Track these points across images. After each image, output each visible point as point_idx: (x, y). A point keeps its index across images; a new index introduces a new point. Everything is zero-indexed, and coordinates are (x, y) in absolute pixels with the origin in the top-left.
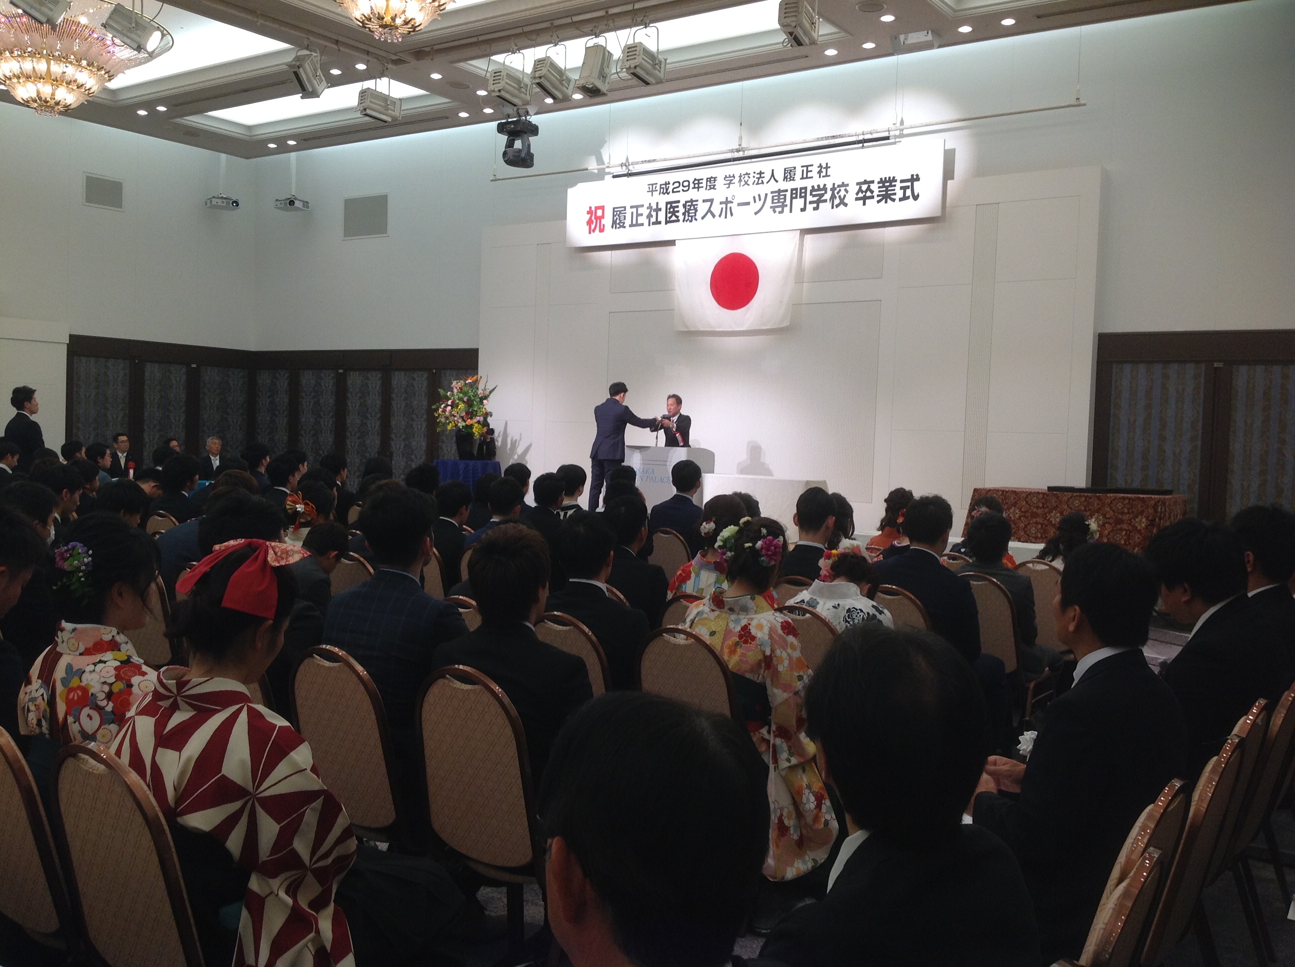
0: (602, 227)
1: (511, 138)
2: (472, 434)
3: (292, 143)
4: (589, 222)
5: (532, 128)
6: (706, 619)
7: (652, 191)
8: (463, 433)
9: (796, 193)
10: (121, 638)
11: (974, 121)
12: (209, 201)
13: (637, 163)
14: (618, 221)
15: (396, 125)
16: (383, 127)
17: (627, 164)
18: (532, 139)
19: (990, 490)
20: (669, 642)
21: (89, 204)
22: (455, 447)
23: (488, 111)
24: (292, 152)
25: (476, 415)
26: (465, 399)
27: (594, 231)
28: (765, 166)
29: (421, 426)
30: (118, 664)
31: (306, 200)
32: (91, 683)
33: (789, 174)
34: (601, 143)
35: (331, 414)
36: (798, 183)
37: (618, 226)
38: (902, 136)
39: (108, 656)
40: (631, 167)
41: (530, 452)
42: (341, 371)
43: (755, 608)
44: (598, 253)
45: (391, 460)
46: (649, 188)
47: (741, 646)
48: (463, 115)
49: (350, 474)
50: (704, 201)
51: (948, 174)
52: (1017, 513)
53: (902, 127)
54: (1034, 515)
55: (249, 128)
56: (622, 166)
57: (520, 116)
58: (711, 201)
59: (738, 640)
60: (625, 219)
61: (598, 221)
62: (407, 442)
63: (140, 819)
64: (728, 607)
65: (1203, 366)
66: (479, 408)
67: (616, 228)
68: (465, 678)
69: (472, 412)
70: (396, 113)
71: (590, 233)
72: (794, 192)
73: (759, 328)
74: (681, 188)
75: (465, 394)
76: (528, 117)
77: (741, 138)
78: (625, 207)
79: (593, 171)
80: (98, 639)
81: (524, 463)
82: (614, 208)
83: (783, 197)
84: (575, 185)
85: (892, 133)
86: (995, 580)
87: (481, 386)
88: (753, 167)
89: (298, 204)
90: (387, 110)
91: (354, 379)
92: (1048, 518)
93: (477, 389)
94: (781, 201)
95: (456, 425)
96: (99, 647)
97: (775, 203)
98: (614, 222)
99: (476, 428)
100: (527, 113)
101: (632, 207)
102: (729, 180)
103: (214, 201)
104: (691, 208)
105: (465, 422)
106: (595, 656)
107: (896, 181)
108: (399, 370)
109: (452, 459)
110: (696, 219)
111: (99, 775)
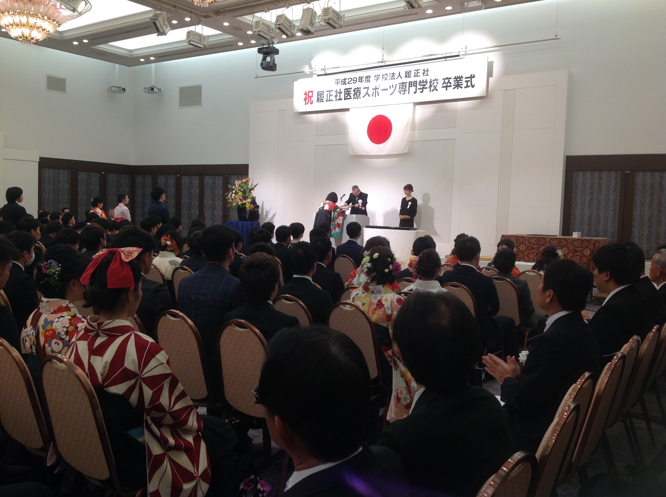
0: (312, 102)
1: (265, 56)
2: (246, 208)
3: (152, 58)
4: (305, 99)
5: (276, 51)
6: (360, 297)
7: (338, 83)
8: (241, 207)
9: (411, 84)
10: (71, 305)
11: (503, 47)
12: (110, 89)
13: (330, 69)
14: (320, 99)
15: (205, 49)
16: (198, 50)
17: (325, 69)
18: (276, 57)
19: (510, 236)
20: (343, 309)
21: (49, 90)
22: (237, 214)
23: (253, 42)
24: (153, 63)
25: (248, 198)
26: (242, 190)
27: (307, 104)
28: (396, 70)
29: (219, 204)
30: (70, 317)
31: (159, 88)
32: (58, 327)
33: (408, 74)
34: (311, 58)
35: (173, 198)
36: (413, 79)
37: (320, 101)
38: (466, 54)
39: (65, 314)
40: (326, 71)
41: (275, 217)
42: (178, 176)
43: (384, 291)
44: (309, 115)
45: (204, 221)
46: (336, 81)
47: (378, 309)
48: (240, 44)
49: (184, 228)
50: (364, 88)
51: (490, 74)
52: (524, 248)
53: (466, 50)
54: (533, 248)
55: (131, 51)
56: (322, 70)
57: (269, 45)
58: (368, 88)
59: (376, 307)
60: (323, 98)
61: (310, 98)
62: (212, 212)
63: (82, 390)
64: (371, 291)
65: (619, 172)
66: (249, 195)
67: (319, 102)
68: (241, 326)
69: (245, 197)
70: (206, 43)
71: (305, 105)
72: (411, 83)
73: (392, 153)
74: (352, 81)
75: (242, 187)
76: (274, 45)
77: (383, 56)
78: (323, 92)
79: (307, 73)
80: (60, 306)
81: (272, 222)
82: (318, 92)
83: (405, 86)
84: (298, 80)
85: (461, 53)
86: (509, 280)
87: (250, 183)
88: (389, 70)
89: (155, 90)
90: (201, 42)
91: (185, 180)
92: (539, 250)
93: (248, 185)
94: (404, 88)
95: (237, 203)
96: (60, 310)
97: (401, 89)
98: (318, 99)
99: (248, 205)
100: (273, 43)
101: (327, 91)
102: (377, 77)
103: (113, 89)
104: (357, 91)
105: (242, 201)
106: (306, 316)
107: (463, 78)
108: (207, 175)
109: (236, 220)
110: (360, 98)
111: (62, 369)
